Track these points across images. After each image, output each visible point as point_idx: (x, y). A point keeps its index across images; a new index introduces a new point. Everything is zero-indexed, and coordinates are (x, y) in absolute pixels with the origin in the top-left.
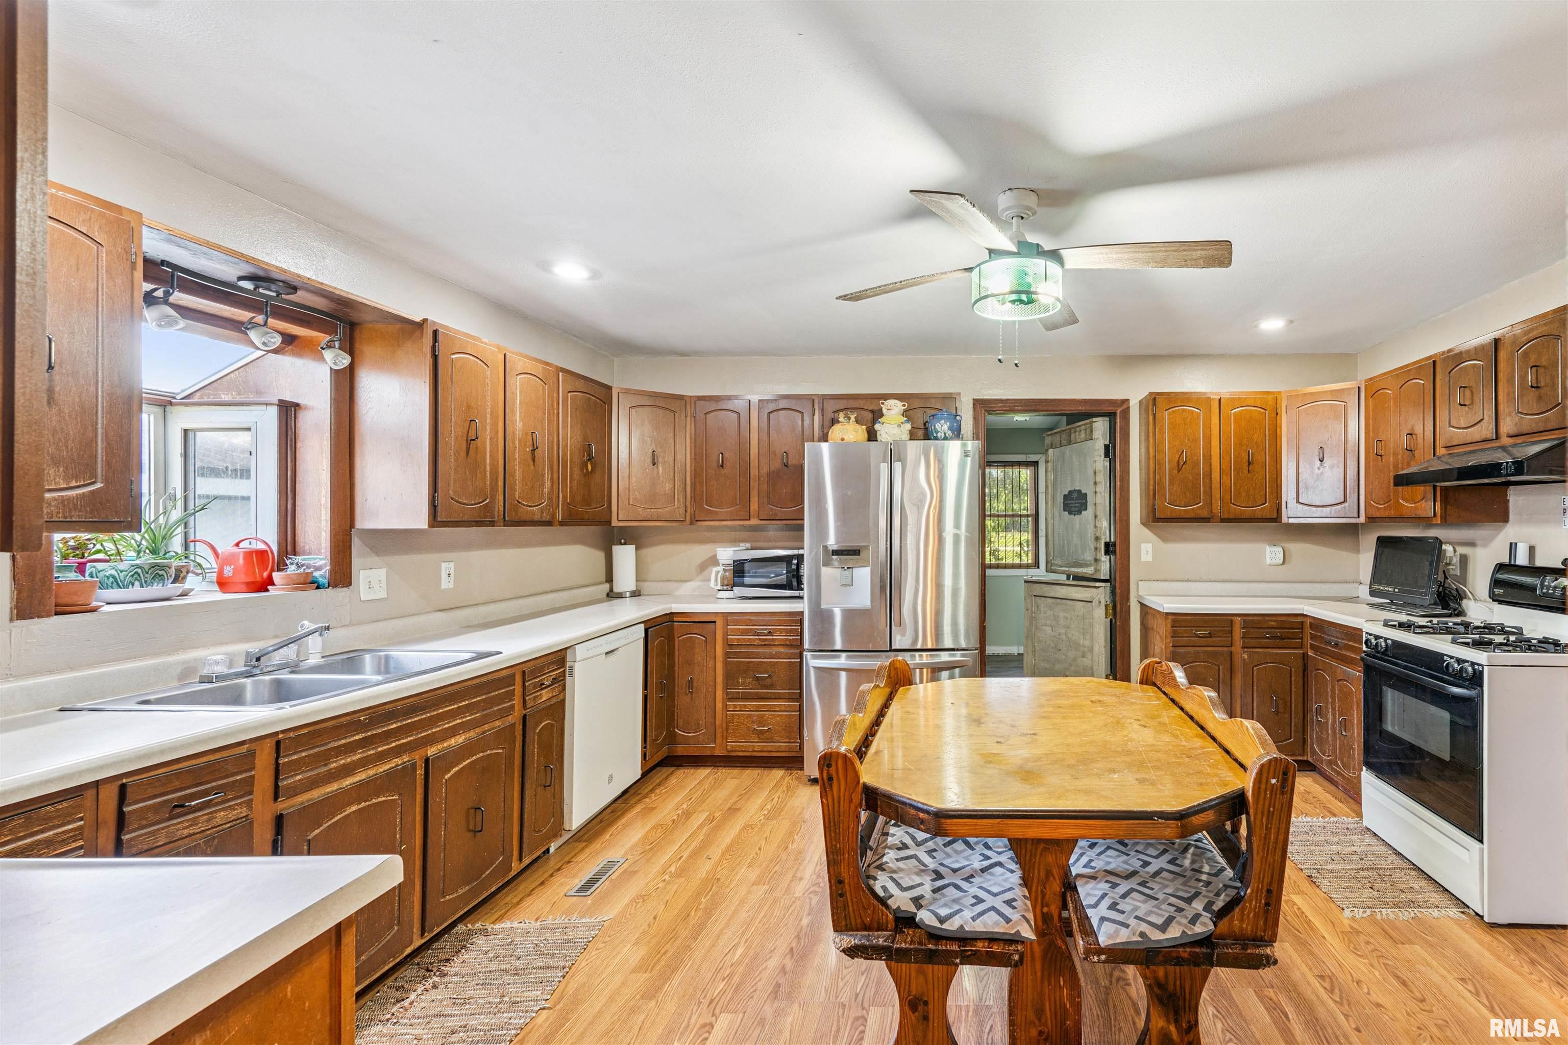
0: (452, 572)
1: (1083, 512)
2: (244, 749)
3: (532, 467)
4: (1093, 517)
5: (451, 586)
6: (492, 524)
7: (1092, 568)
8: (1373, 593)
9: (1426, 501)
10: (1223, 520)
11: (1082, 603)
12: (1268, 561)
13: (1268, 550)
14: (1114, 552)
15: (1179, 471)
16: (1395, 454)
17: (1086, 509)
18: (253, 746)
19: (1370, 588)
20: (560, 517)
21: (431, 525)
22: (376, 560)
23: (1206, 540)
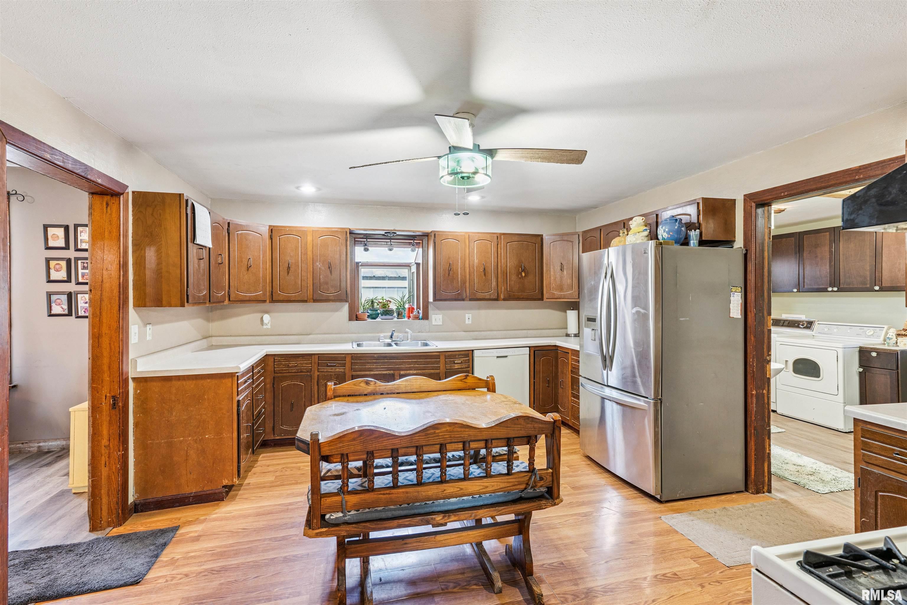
0: (470, 318)
2: (344, 355)
3: (484, 277)
5: (470, 322)
6: (463, 300)
18: (346, 355)
20: (502, 297)
21: (433, 301)
22: (438, 312)
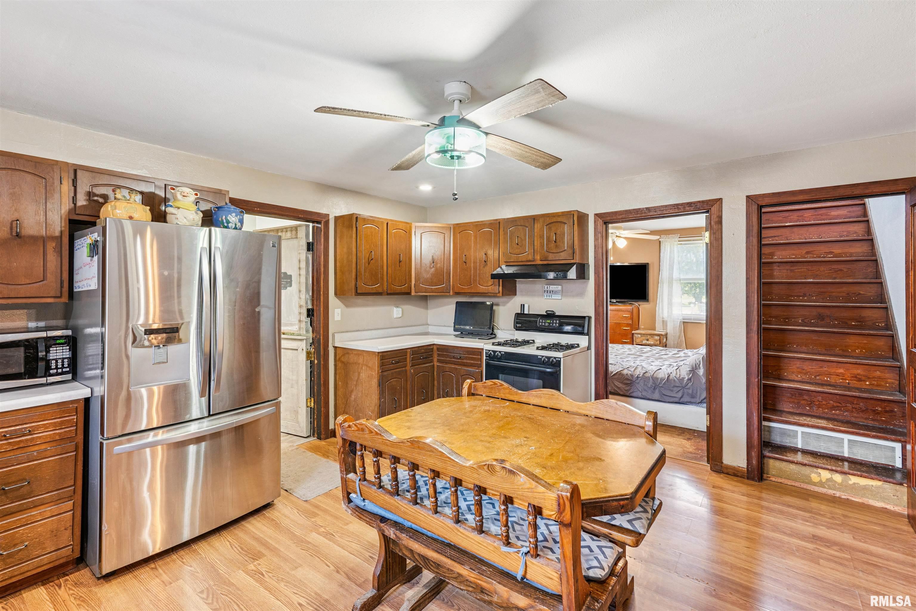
1: (288, 288)
4: (298, 291)
7: (297, 327)
8: (455, 330)
9: (495, 286)
10: (388, 294)
11: (291, 351)
12: (395, 316)
13: (395, 309)
14: (313, 315)
15: (369, 264)
16: (475, 263)
17: (291, 286)
19: (454, 327)
23: (367, 305)
